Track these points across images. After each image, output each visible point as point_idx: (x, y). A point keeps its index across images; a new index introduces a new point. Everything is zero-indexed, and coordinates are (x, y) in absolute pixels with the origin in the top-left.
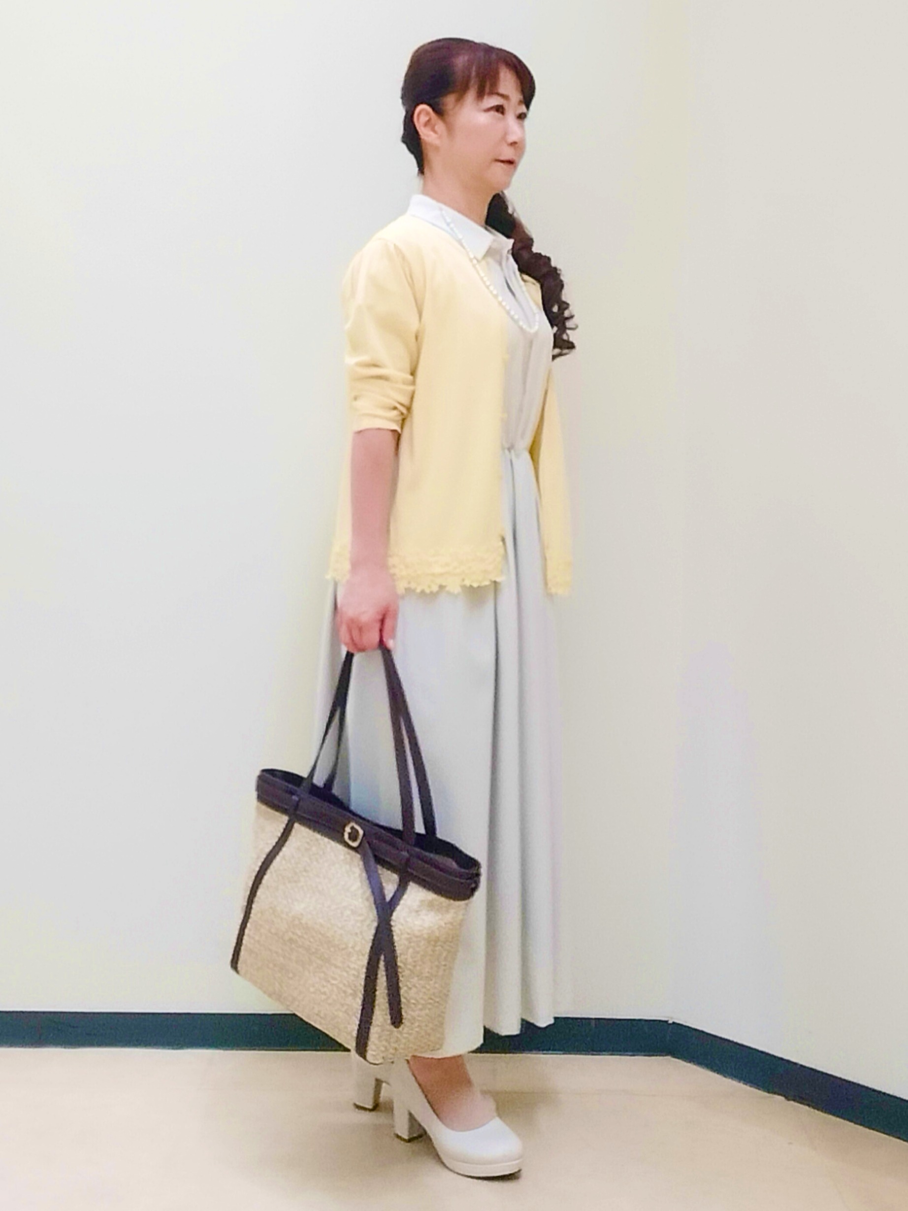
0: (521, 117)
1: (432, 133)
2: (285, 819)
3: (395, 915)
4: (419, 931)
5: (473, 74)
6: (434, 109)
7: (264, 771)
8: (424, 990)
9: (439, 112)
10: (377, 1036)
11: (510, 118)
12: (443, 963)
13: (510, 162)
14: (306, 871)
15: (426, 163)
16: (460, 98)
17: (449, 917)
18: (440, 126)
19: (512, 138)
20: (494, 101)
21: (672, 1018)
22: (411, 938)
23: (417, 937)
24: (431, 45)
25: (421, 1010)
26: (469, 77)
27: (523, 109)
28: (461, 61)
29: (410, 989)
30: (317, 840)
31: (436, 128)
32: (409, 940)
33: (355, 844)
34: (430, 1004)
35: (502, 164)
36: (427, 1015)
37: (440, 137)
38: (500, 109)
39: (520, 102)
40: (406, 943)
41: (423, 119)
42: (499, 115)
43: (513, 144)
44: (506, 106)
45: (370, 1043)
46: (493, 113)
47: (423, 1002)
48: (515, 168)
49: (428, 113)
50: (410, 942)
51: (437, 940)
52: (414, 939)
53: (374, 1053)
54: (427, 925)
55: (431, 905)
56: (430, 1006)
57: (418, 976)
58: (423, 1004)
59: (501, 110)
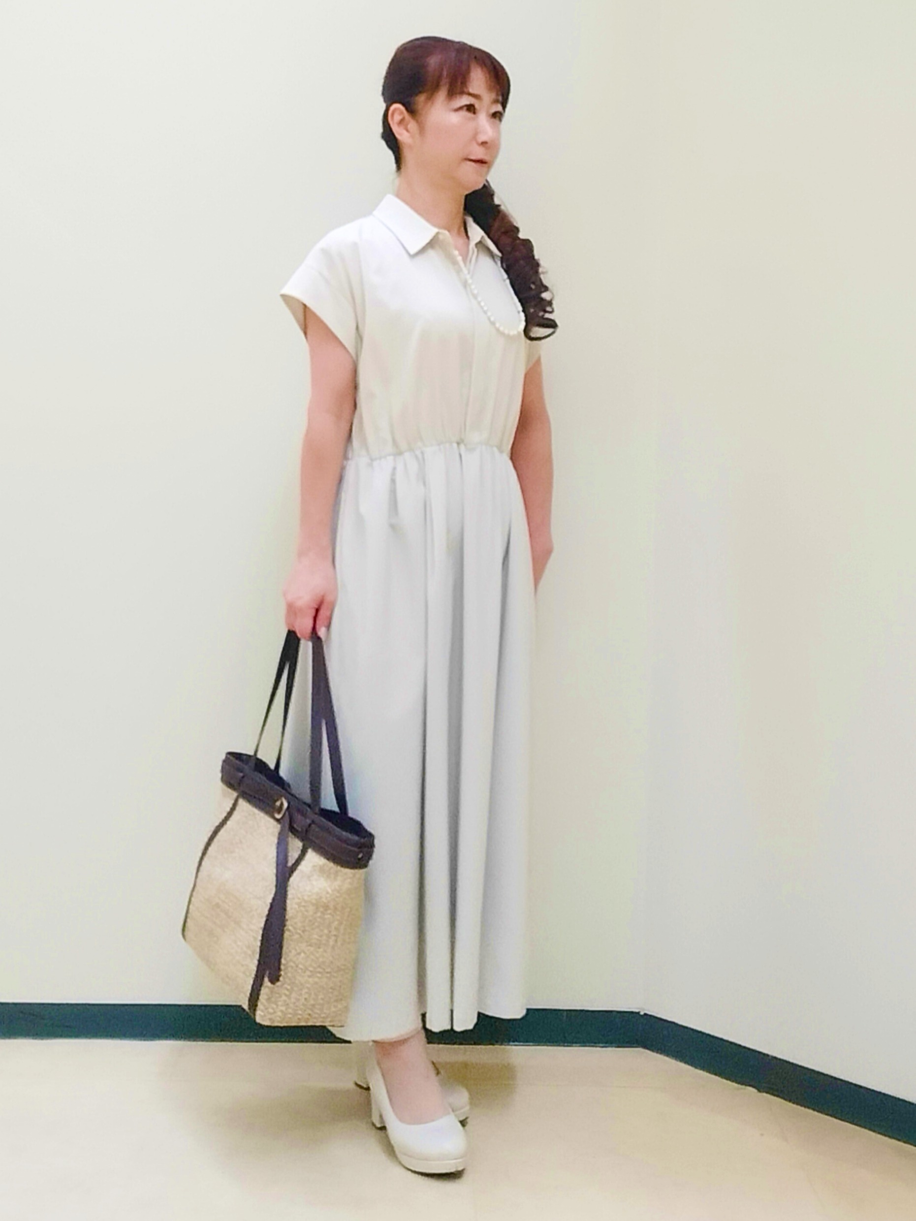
0: (497, 116)
1: (405, 132)
2: (235, 794)
3: (292, 879)
4: (309, 896)
5: (445, 73)
6: (407, 109)
7: (230, 753)
8: (312, 957)
9: (411, 110)
10: (266, 997)
11: (483, 119)
12: (334, 933)
13: (481, 162)
14: (241, 842)
15: (403, 160)
16: (430, 97)
17: (337, 883)
18: (412, 125)
19: (482, 138)
20: (465, 100)
21: (644, 1010)
22: (301, 903)
23: (306, 901)
24: (411, 44)
25: (309, 977)
26: (440, 77)
27: (499, 108)
28: (433, 61)
29: (299, 954)
30: (254, 814)
31: (409, 126)
32: (299, 904)
33: (278, 816)
34: (320, 973)
35: (473, 164)
36: (316, 983)
37: (412, 137)
38: (470, 108)
39: (496, 101)
40: (297, 906)
41: (397, 118)
42: (470, 115)
43: (484, 143)
44: (477, 106)
45: (259, 1004)
46: (464, 113)
47: (311, 969)
48: (489, 168)
49: (402, 113)
50: (299, 907)
51: (326, 907)
52: (303, 904)
53: (262, 1014)
54: (316, 890)
55: (322, 870)
56: (319, 975)
57: (307, 942)
58: (311, 971)
59: (472, 108)
